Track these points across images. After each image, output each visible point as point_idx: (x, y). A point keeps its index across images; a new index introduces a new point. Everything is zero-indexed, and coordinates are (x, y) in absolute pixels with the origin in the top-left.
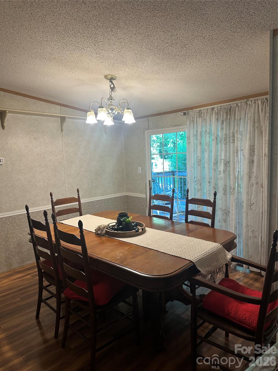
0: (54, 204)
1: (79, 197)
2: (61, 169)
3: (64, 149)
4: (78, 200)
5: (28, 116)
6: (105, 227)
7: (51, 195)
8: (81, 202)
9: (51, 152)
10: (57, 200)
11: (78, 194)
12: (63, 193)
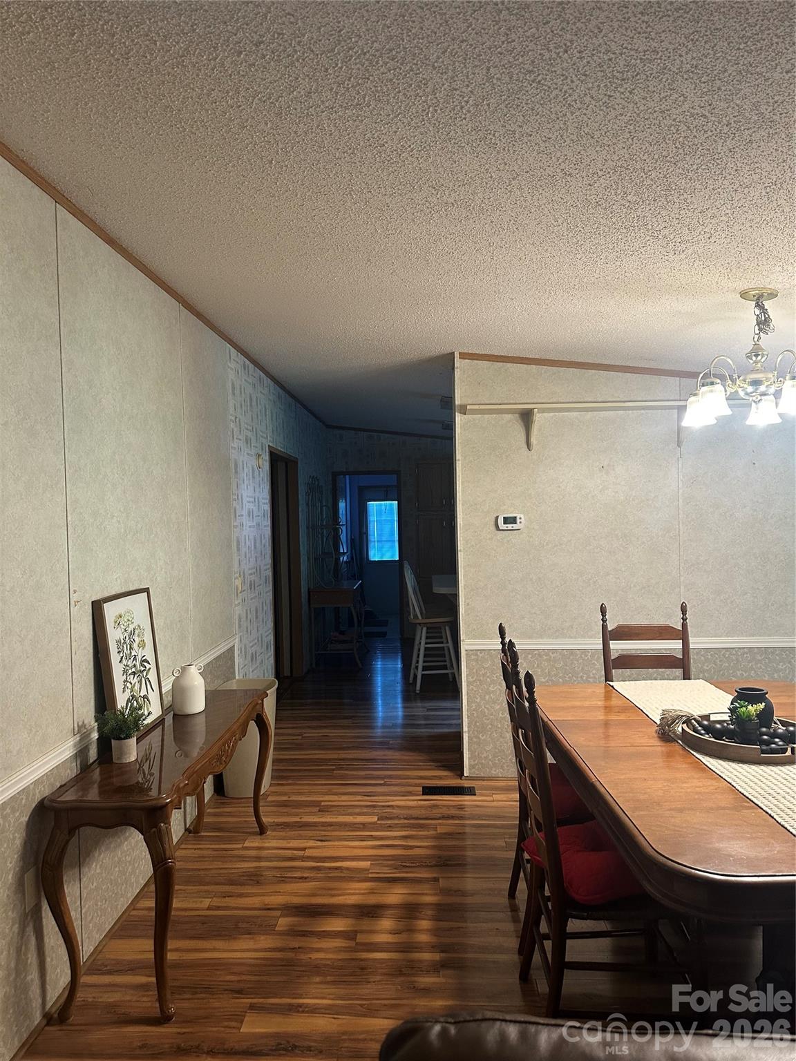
0: (608, 636)
1: (684, 626)
2: (668, 545)
3: (681, 491)
4: (683, 635)
5: (590, 413)
6: (682, 716)
7: (603, 611)
8: (691, 645)
9: (644, 501)
10: (620, 627)
11: (684, 619)
12: (671, 612)
